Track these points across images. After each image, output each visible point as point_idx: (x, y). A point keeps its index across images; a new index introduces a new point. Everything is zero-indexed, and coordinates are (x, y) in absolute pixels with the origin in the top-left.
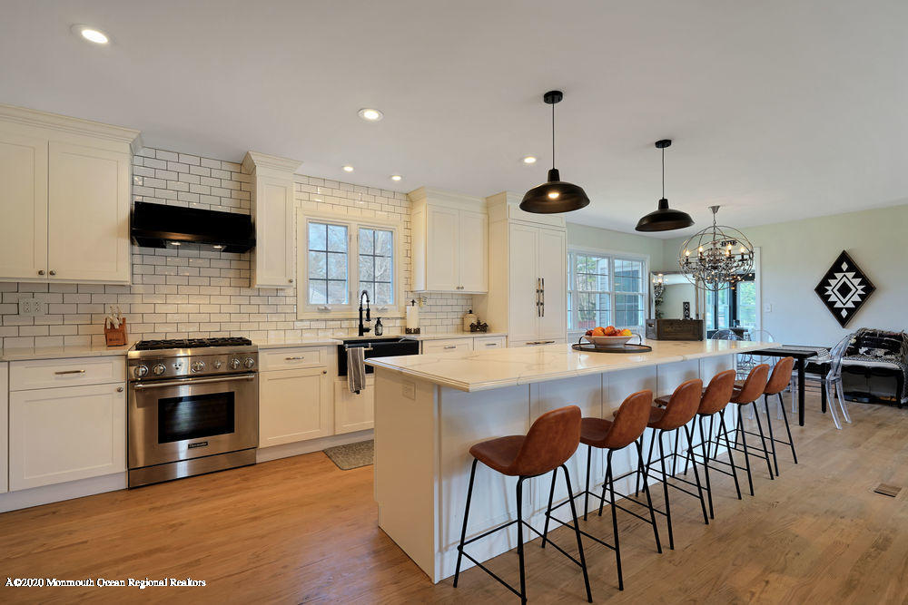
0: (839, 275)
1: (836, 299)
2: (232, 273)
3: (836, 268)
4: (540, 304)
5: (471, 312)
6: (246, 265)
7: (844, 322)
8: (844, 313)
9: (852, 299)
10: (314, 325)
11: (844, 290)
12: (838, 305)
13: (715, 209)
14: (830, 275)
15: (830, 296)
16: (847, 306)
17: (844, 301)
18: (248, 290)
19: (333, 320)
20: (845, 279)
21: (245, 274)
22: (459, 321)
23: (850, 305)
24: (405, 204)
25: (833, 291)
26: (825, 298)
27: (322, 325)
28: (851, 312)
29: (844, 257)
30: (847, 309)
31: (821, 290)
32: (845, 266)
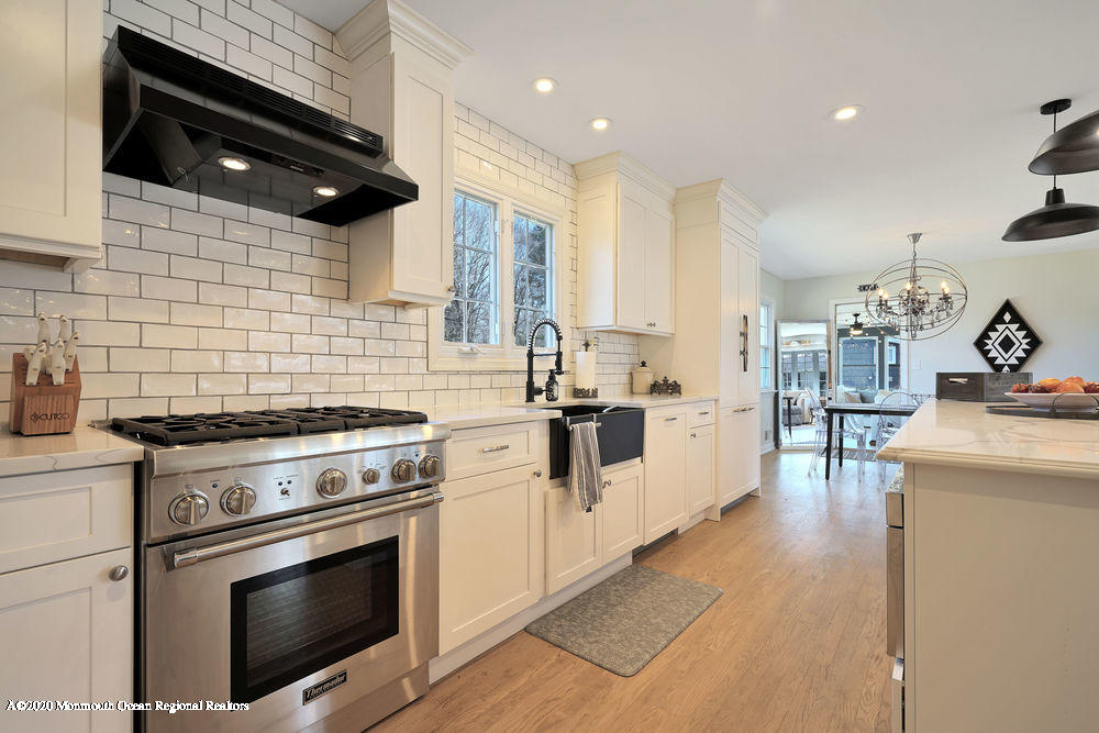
0: (1000, 327)
1: (997, 355)
2: (313, 266)
3: (998, 319)
4: (744, 353)
5: (644, 364)
6: (341, 253)
8: (1006, 371)
9: (1016, 354)
10: (455, 381)
11: (1007, 344)
13: (916, 237)
14: (991, 327)
15: (990, 350)
16: (1009, 362)
17: (1006, 356)
18: (345, 305)
19: (480, 373)
20: (1007, 332)
21: (339, 270)
22: (625, 379)
23: (1013, 361)
24: (570, 181)
25: (993, 345)
26: (985, 353)
27: (463, 381)
28: (1014, 368)
29: (1007, 307)
30: (1009, 365)
31: (980, 344)
32: (1007, 317)
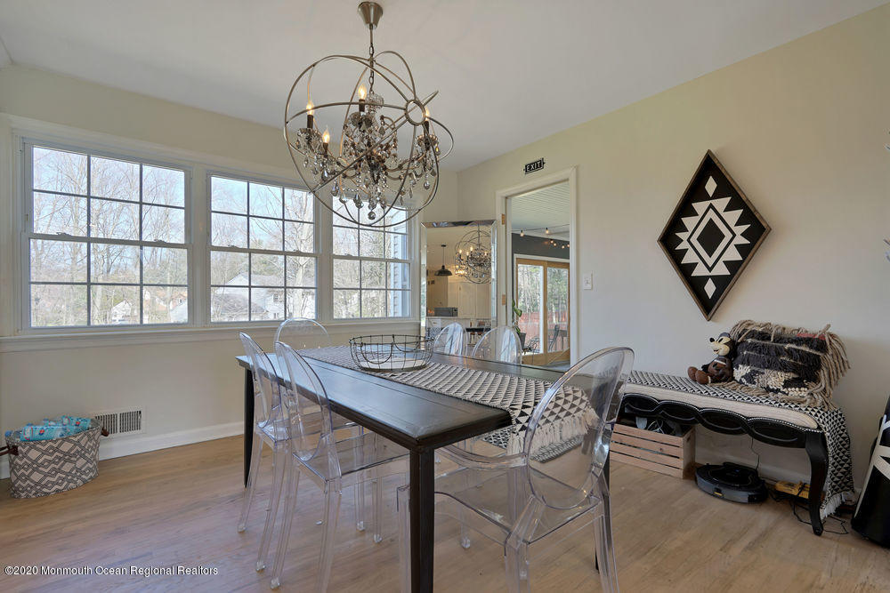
0: (700, 207)
1: (695, 259)
3: (695, 192)
7: (708, 306)
8: (710, 289)
9: (726, 256)
11: (711, 238)
12: (700, 271)
14: (685, 208)
16: (715, 272)
17: (710, 261)
20: (711, 214)
23: (721, 270)
25: (689, 241)
26: (676, 256)
28: (723, 283)
29: (710, 167)
30: (715, 279)
31: (668, 241)
32: (711, 186)
